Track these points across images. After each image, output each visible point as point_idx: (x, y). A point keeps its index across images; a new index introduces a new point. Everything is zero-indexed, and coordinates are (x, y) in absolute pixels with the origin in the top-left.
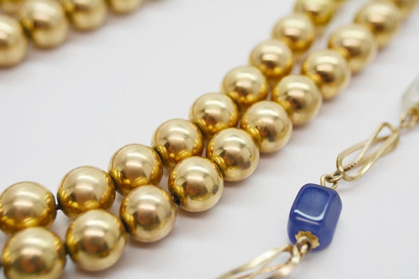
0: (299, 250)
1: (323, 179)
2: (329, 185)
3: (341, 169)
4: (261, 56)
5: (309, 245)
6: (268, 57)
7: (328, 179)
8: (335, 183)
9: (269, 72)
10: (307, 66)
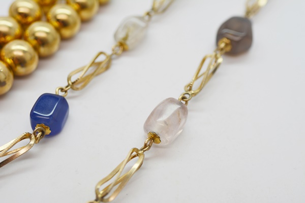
0: (36, 136)
1: (57, 90)
2: (61, 94)
3: (70, 83)
4: (16, 9)
5: (43, 132)
6: (22, 10)
7: (62, 90)
8: (66, 92)
9: (24, 21)
10: (50, 15)
